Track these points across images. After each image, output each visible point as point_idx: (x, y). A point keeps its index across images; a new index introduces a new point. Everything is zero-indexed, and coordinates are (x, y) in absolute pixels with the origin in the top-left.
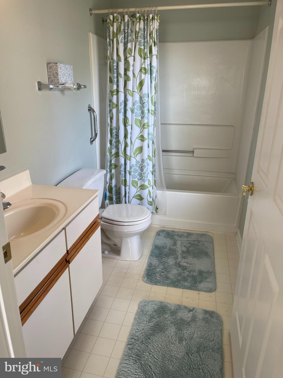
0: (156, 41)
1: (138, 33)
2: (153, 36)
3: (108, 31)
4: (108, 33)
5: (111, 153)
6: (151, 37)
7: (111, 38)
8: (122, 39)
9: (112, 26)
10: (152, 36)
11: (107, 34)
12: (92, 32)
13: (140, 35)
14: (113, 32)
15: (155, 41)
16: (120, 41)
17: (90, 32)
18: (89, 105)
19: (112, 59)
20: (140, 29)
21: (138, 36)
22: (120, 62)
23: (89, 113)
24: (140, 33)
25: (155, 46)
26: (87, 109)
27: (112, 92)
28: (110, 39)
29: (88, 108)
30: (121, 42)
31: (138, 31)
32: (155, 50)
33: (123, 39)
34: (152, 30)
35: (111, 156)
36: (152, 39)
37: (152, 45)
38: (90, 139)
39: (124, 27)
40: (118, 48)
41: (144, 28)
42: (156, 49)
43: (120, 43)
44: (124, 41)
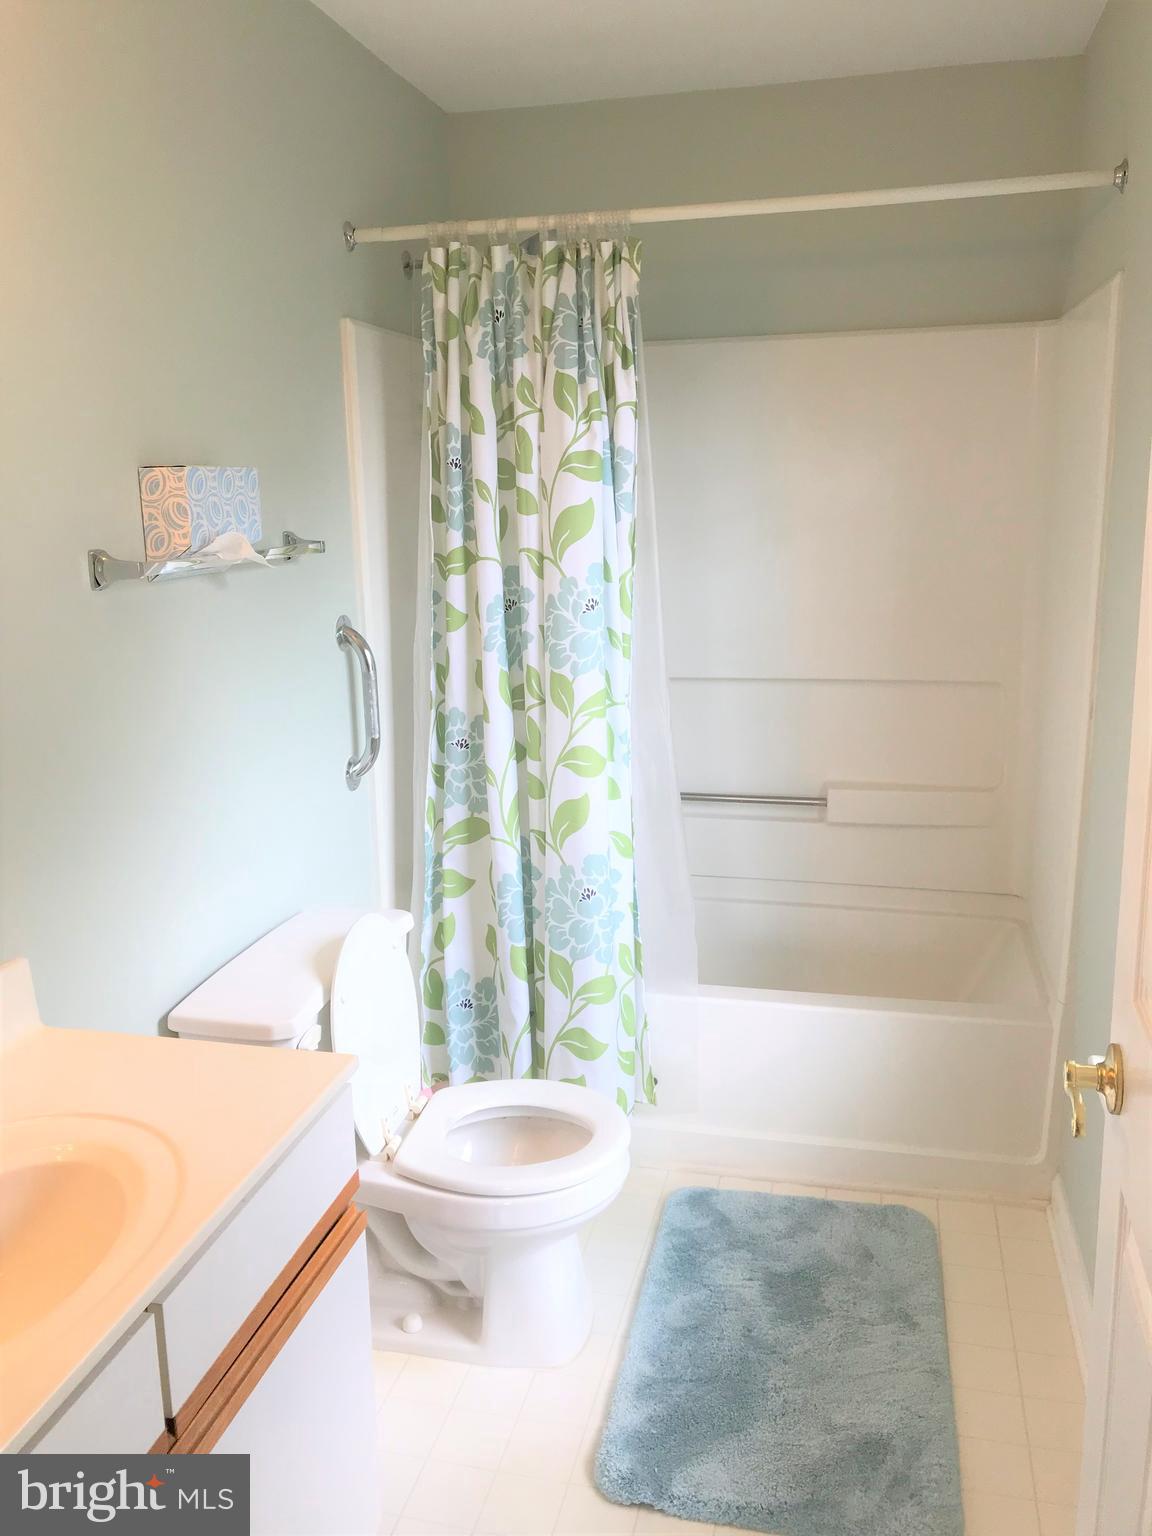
0: (630, 346)
1: (554, 315)
2: (616, 329)
3: (425, 311)
4: (425, 318)
5: (439, 822)
6: (609, 333)
7: (439, 337)
8: (483, 343)
9: (441, 292)
10: (612, 327)
11: (423, 323)
12: (354, 318)
13: (559, 322)
14: (447, 313)
15: (625, 346)
16: (474, 349)
17: (345, 316)
18: (343, 617)
19: (443, 422)
20: (560, 298)
21: (551, 330)
22: (477, 435)
23: (342, 655)
24: (561, 316)
25: (625, 366)
26: (334, 635)
27: (442, 561)
28: (434, 340)
29: (339, 631)
30: (482, 354)
31: (552, 309)
32: (626, 385)
33: (488, 339)
34: (613, 305)
35: (440, 837)
36: (615, 340)
37: (613, 364)
38: (346, 763)
39: (493, 292)
40: (468, 378)
41: (579, 296)
42: (633, 379)
43: (475, 358)
44: (493, 348)
